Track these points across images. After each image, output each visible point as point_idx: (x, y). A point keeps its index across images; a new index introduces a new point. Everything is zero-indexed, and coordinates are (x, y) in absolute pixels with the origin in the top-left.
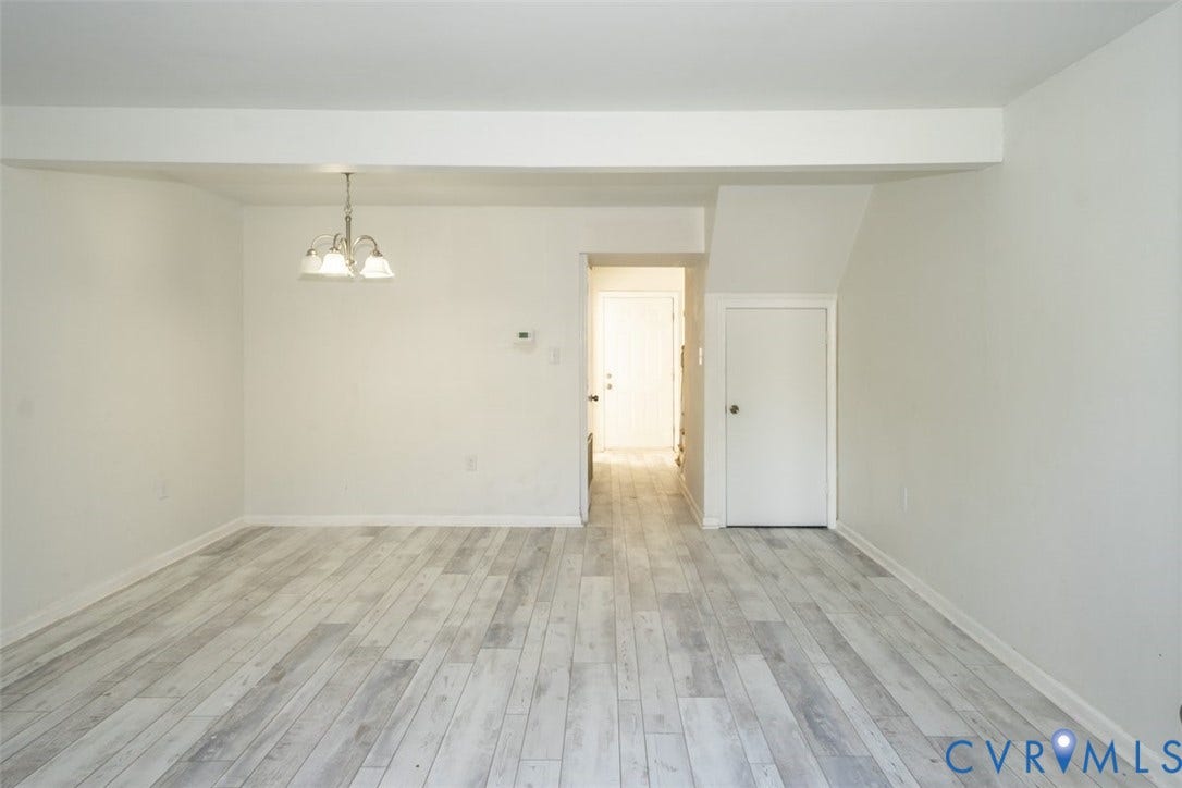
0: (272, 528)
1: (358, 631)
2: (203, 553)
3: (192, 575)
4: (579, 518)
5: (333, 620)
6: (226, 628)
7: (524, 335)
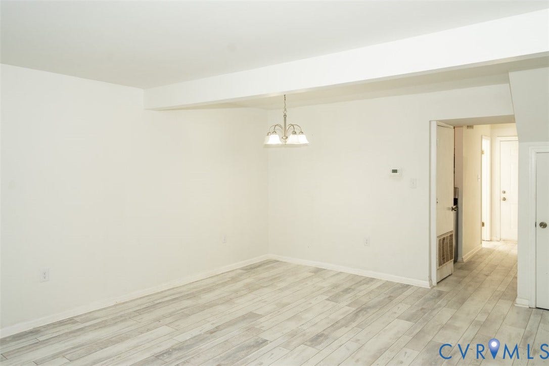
0: (278, 261)
1: (262, 320)
2: (242, 269)
3: (230, 278)
4: (428, 282)
5: (258, 312)
6: (218, 304)
7: (395, 171)
